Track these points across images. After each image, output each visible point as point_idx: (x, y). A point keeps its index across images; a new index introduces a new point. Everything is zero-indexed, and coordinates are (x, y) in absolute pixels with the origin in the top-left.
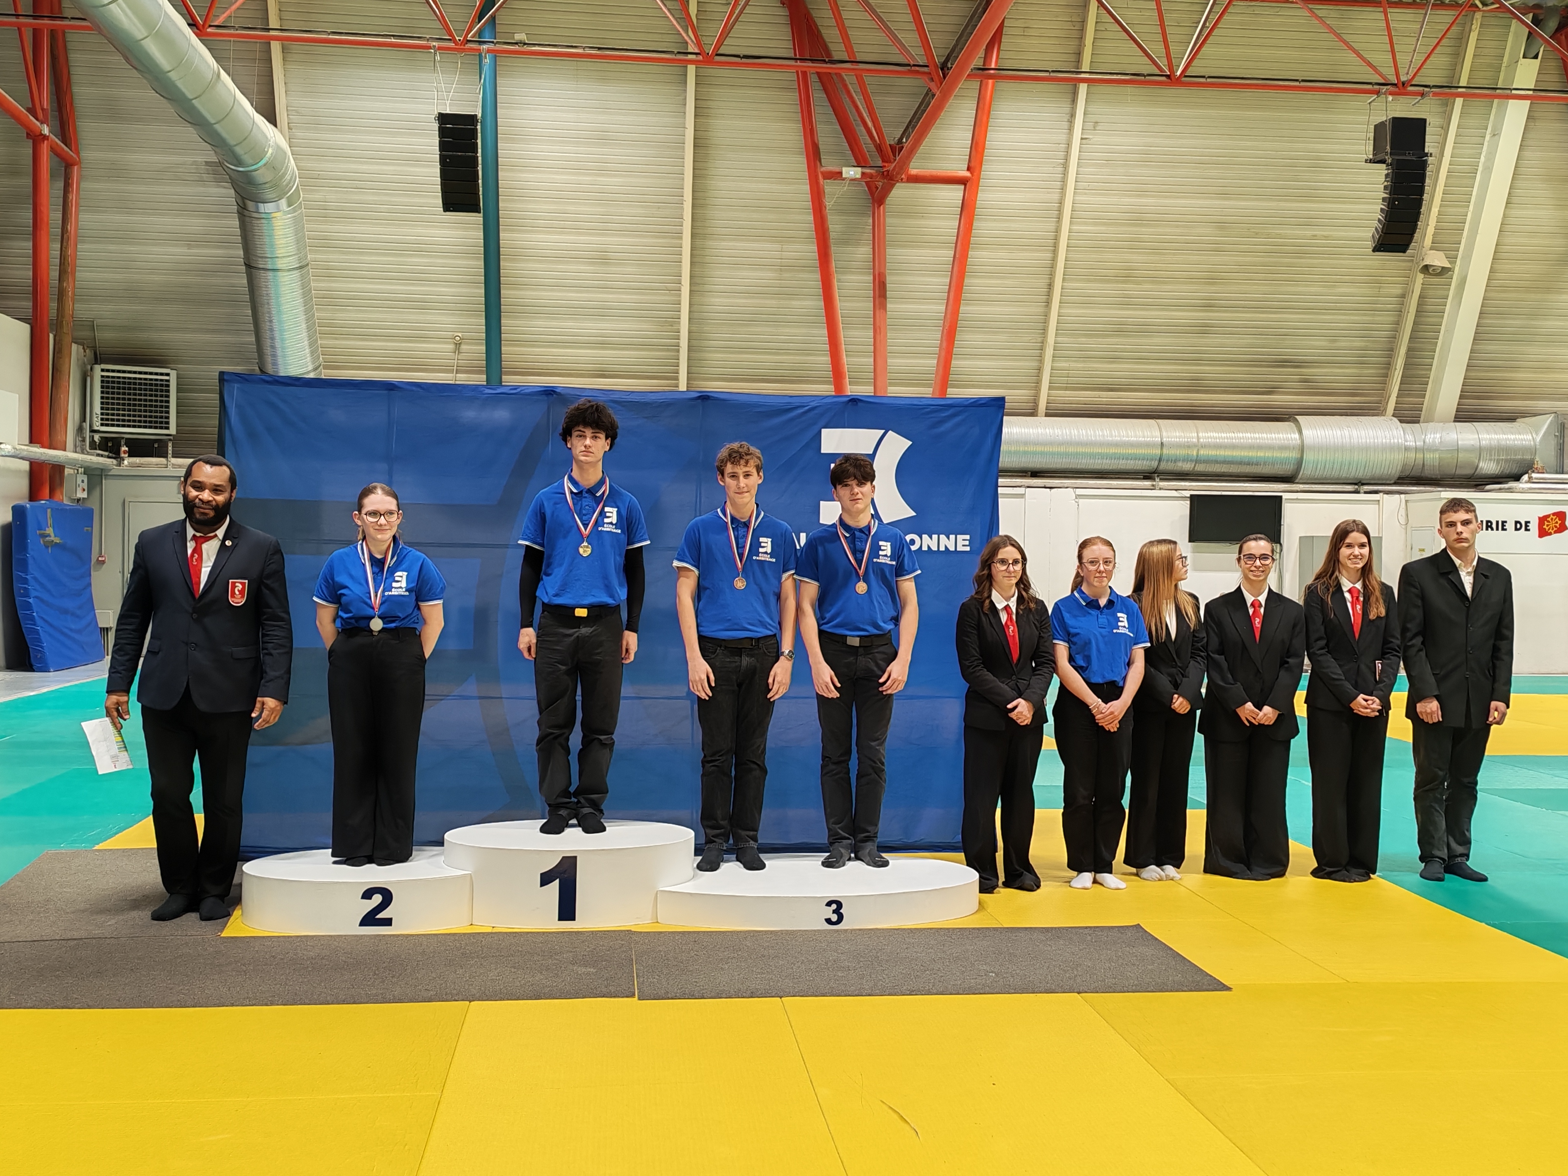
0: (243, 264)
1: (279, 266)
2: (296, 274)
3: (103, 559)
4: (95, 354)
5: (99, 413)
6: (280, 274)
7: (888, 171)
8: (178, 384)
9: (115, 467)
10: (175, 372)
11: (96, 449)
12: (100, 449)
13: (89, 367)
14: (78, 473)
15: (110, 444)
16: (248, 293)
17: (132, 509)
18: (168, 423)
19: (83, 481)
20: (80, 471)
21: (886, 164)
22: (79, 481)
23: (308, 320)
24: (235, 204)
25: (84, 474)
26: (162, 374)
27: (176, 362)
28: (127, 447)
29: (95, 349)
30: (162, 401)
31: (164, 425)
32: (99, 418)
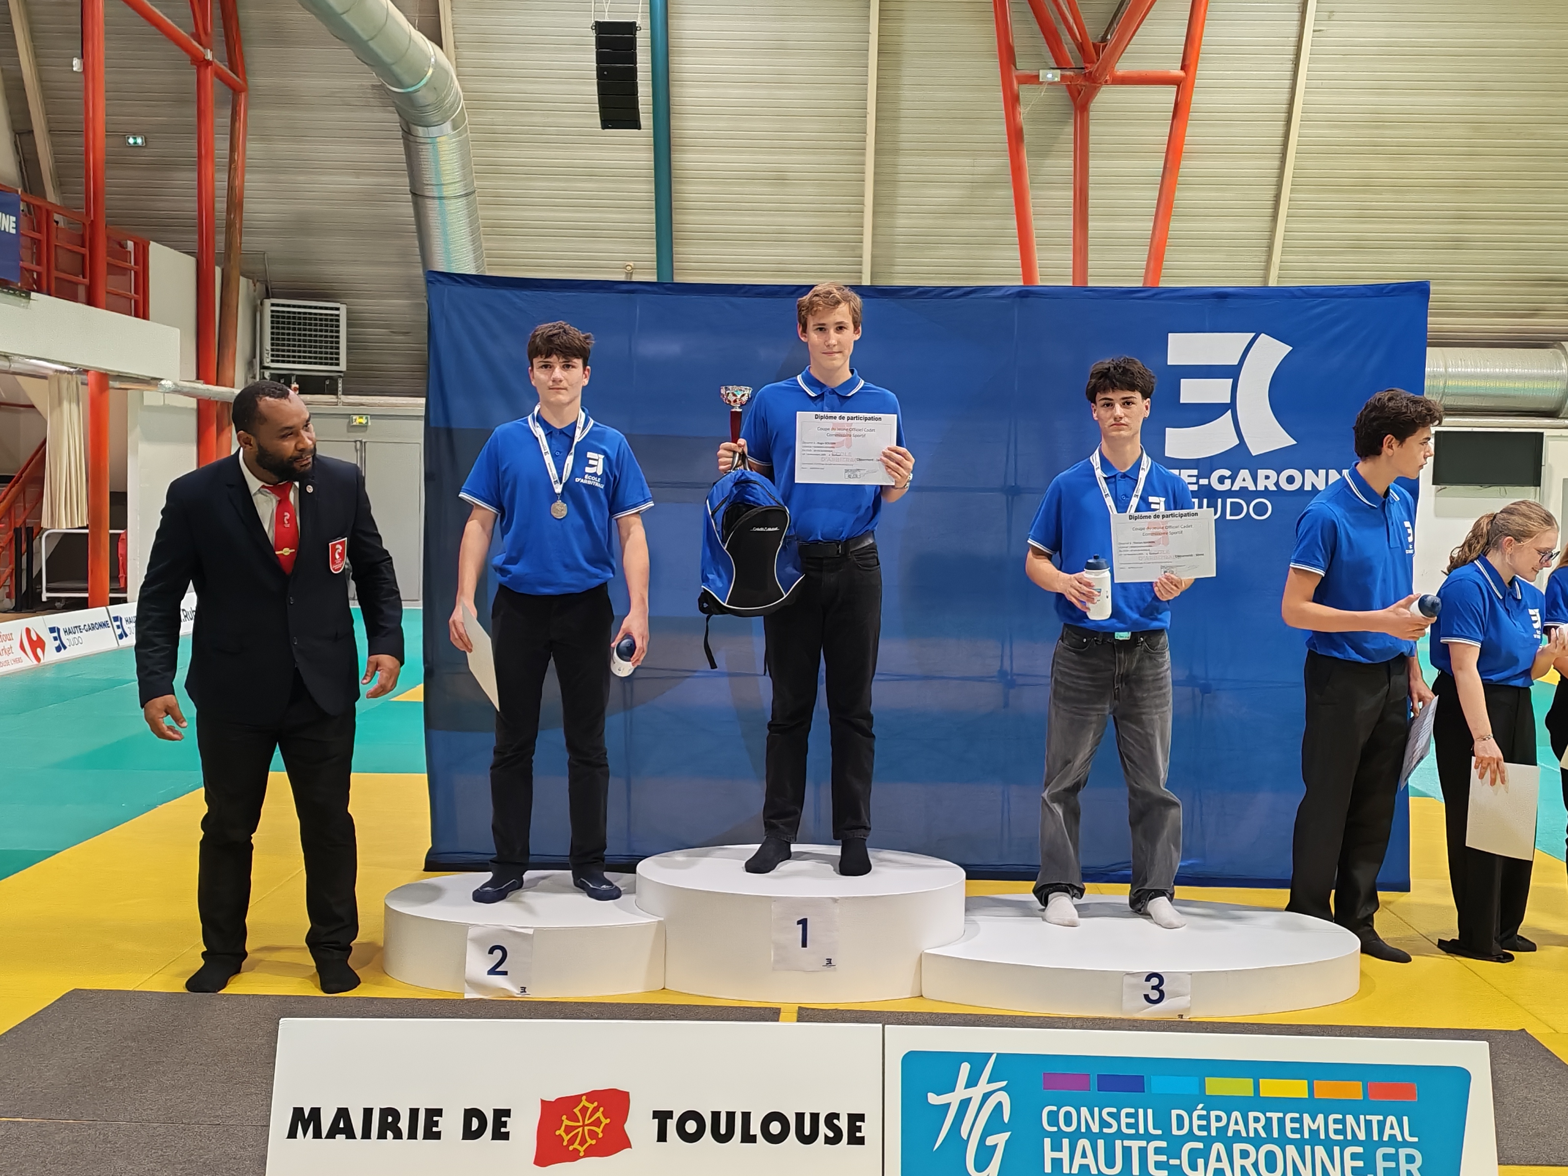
0: (409, 192)
1: (445, 194)
2: (462, 202)
4: (267, 289)
5: (270, 349)
6: (445, 202)
7: (1090, 73)
8: (348, 319)
10: (345, 306)
13: (259, 302)
16: (414, 222)
18: (338, 359)
21: (1088, 65)
24: (401, 129)
26: (332, 309)
27: (346, 296)
28: (297, 383)
29: (265, 282)
30: (332, 337)
31: (334, 362)
32: (269, 354)
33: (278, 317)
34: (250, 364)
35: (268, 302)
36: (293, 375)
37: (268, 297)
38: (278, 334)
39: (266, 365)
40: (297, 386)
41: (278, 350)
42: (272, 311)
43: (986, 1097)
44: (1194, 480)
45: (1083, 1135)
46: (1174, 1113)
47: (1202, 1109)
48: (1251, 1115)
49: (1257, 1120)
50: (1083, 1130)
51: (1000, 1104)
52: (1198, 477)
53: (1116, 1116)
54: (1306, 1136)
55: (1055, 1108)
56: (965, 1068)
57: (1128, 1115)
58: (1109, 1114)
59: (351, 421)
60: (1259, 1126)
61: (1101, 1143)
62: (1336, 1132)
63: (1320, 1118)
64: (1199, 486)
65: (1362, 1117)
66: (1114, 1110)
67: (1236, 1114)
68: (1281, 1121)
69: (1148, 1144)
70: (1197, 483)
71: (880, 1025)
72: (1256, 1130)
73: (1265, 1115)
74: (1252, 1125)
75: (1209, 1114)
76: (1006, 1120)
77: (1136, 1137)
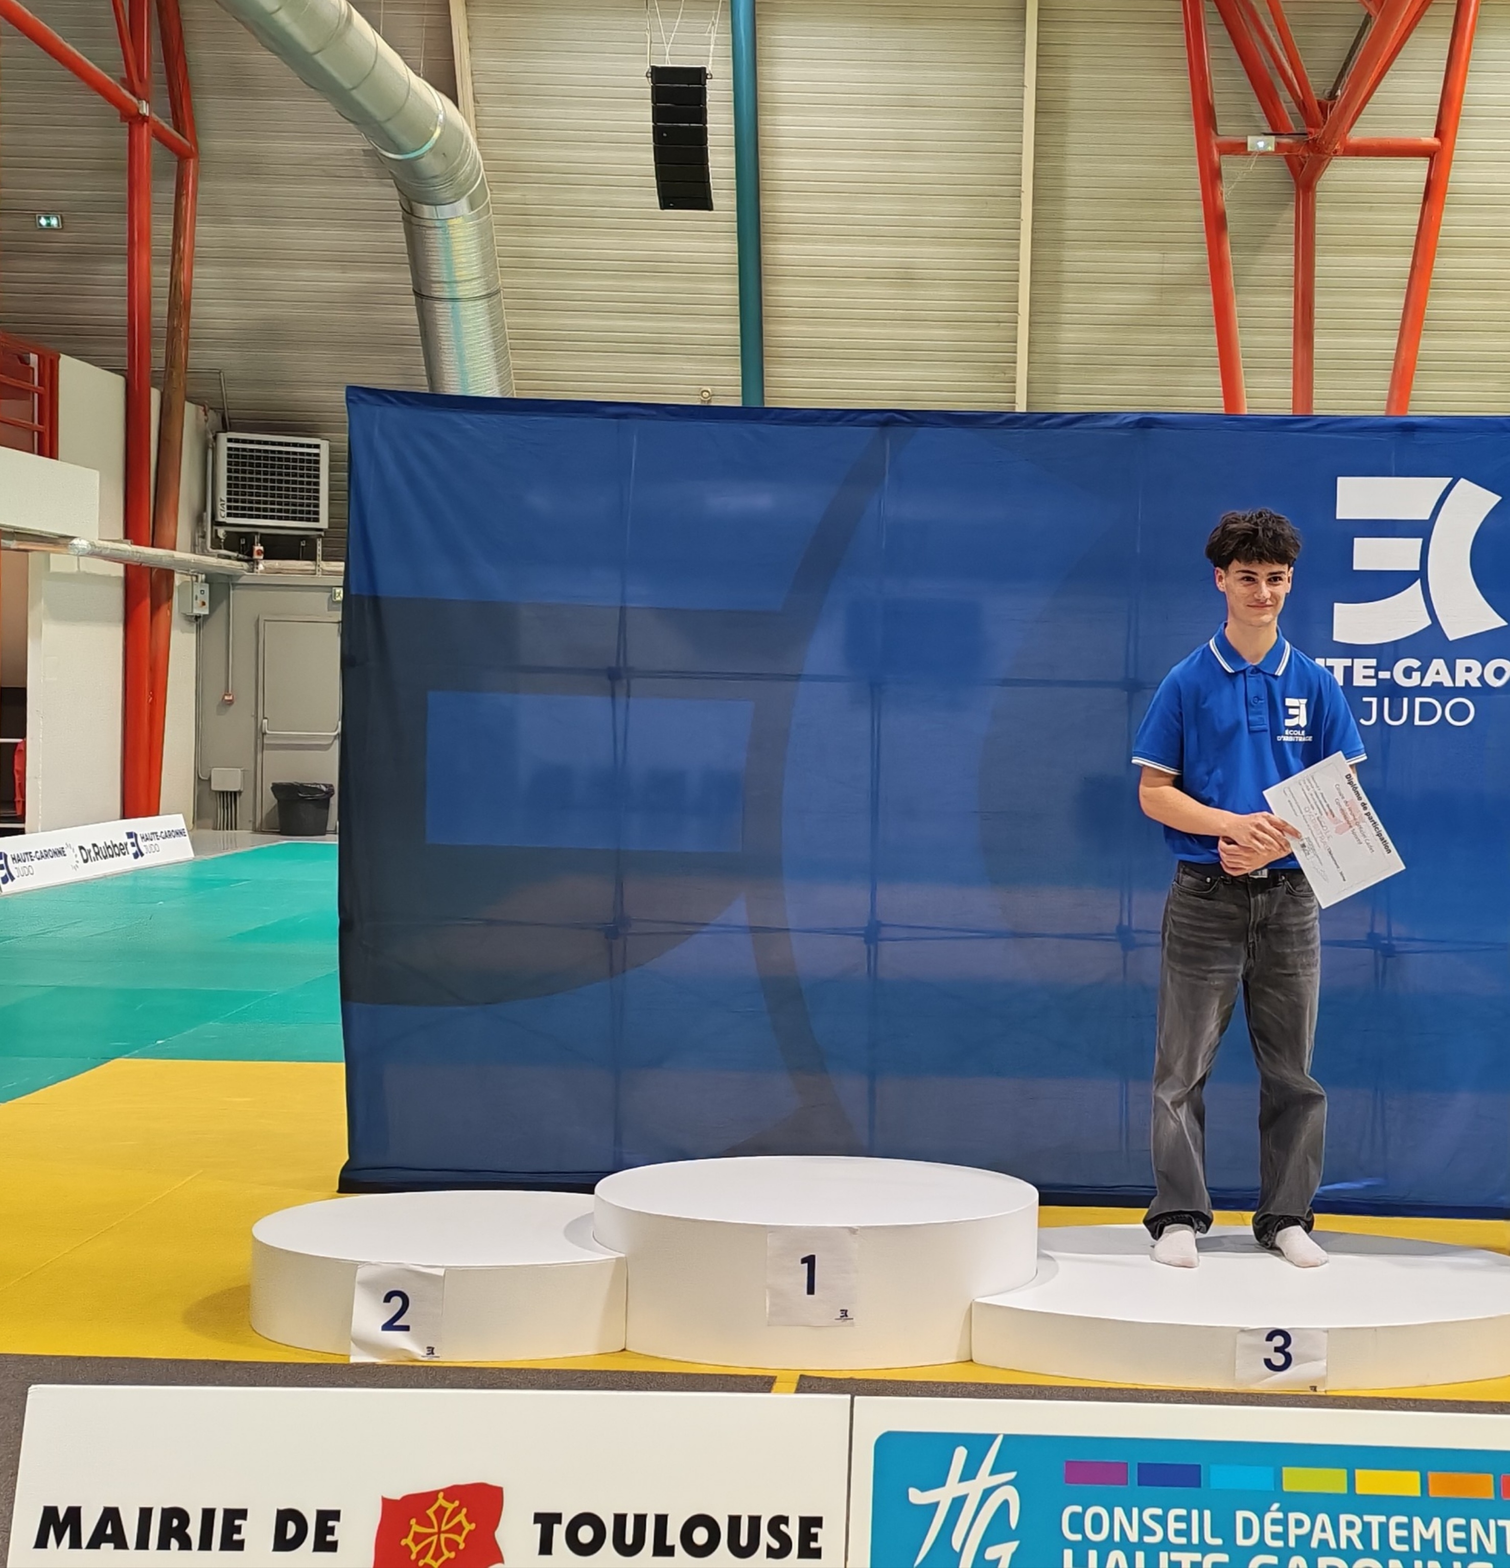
0: (412, 292)
1: (460, 294)
2: (481, 305)
3: (231, 698)
4: (223, 419)
5: (225, 499)
6: (462, 305)
7: (1315, 141)
8: (330, 460)
9: (246, 573)
10: (326, 442)
11: (220, 548)
12: (226, 549)
13: (212, 437)
14: (197, 581)
15: (240, 542)
16: (419, 333)
17: (269, 632)
18: (317, 513)
19: (202, 592)
20: (200, 580)
21: (1312, 131)
22: (197, 592)
24: (401, 209)
25: (206, 581)
26: (309, 446)
27: (327, 429)
28: (262, 545)
29: (221, 411)
30: (309, 483)
31: (312, 516)
32: (225, 506)
33: (237, 456)
34: (199, 520)
35: (223, 437)
36: (257, 533)
37: (225, 430)
38: (237, 478)
39: (220, 519)
40: (262, 548)
41: (236, 501)
42: (229, 449)
43: (988, 1493)
44: (1371, 672)
45: (1117, 1546)
46: (1240, 1515)
47: (1278, 1510)
48: (1344, 1518)
49: (1351, 1525)
50: (1117, 1538)
51: (1005, 1504)
52: (1377, 669)
53: (1162, 1520)
54: (1417, 1547)
55: (1078, 1509)
56: (961, 1454)
57: (1178, 1519)
58: (1153, 1517)
59: (333, 595)
60: (1354, 1534)
61: (1140, 1556)
62: (1457, 1542)
63: (1436, 1523)
64: (1379, 681)
65: (1492, 1523)
66: (1159, 1512)
67: (1323, 1518)
68: (1384, 1528)
69: (1203, 1557)
70: (1376, 676)
71: (848, 1397)
72: (1349, 1540)
73: (1362, 1519)
74: (1344, 1532)
75: (1286, 1516)
76: (1013, 1525)
77: (1188, 1548)
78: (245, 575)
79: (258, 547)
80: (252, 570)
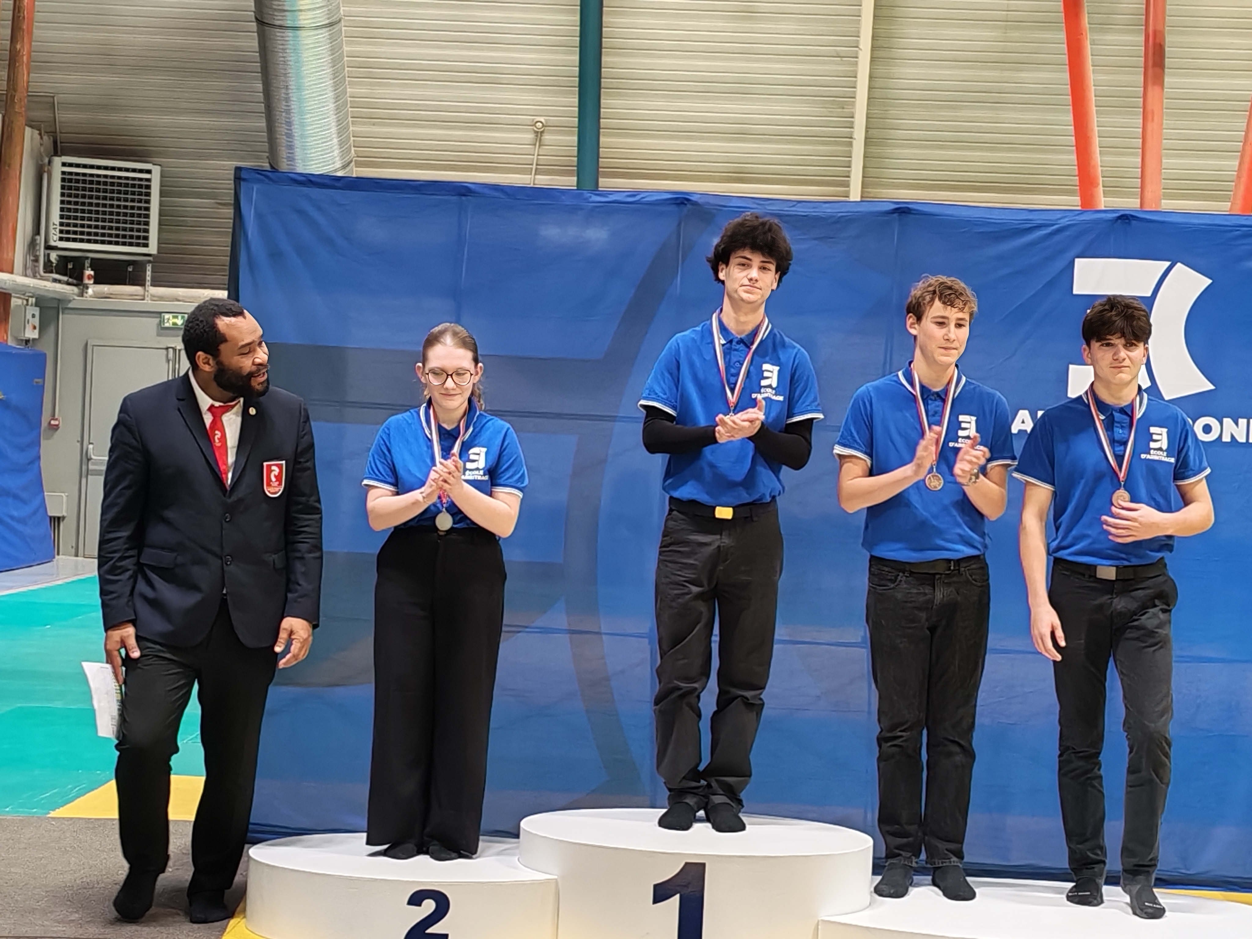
0: (254, 19)
1: (302, 23)
2: (324, 34)
3: (57, 423)
4: (55, 143)
5: (58, 224)
6: (303, 33)
8: (161, 186)
9: (76, 298)
10: (158, 168)
11: (51, 272)
12: (57, 273)
13: (46, 160)
14: (27, 305)
15: (70, 266)
16: (258, 60)
17: (98, 357)
18: (146, 238)
19: (33, 316)
20: (30, 303)
22: (29, 316)
23: (337, 98)
25: (36, 305)
26: (141, 171)
27: (159, 154)
28: (92, 270)
29: (53, 134)
30: (140, 208)
31: (141, 241)
32: (58, 230)
33: (70, 181)
34: (33, 243)
35: (57, 161)
36: (87, 258)
37: (56, 154)
38: (69, 202)
39: (53, 243)
40: (92, 273)
41: (68, 225)
42: (63, 173)
59: (162, 321)
78: (74, 299)
79: (89, 272)
80: (81, 295)
